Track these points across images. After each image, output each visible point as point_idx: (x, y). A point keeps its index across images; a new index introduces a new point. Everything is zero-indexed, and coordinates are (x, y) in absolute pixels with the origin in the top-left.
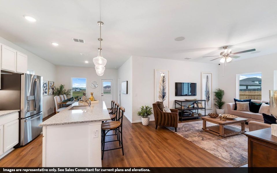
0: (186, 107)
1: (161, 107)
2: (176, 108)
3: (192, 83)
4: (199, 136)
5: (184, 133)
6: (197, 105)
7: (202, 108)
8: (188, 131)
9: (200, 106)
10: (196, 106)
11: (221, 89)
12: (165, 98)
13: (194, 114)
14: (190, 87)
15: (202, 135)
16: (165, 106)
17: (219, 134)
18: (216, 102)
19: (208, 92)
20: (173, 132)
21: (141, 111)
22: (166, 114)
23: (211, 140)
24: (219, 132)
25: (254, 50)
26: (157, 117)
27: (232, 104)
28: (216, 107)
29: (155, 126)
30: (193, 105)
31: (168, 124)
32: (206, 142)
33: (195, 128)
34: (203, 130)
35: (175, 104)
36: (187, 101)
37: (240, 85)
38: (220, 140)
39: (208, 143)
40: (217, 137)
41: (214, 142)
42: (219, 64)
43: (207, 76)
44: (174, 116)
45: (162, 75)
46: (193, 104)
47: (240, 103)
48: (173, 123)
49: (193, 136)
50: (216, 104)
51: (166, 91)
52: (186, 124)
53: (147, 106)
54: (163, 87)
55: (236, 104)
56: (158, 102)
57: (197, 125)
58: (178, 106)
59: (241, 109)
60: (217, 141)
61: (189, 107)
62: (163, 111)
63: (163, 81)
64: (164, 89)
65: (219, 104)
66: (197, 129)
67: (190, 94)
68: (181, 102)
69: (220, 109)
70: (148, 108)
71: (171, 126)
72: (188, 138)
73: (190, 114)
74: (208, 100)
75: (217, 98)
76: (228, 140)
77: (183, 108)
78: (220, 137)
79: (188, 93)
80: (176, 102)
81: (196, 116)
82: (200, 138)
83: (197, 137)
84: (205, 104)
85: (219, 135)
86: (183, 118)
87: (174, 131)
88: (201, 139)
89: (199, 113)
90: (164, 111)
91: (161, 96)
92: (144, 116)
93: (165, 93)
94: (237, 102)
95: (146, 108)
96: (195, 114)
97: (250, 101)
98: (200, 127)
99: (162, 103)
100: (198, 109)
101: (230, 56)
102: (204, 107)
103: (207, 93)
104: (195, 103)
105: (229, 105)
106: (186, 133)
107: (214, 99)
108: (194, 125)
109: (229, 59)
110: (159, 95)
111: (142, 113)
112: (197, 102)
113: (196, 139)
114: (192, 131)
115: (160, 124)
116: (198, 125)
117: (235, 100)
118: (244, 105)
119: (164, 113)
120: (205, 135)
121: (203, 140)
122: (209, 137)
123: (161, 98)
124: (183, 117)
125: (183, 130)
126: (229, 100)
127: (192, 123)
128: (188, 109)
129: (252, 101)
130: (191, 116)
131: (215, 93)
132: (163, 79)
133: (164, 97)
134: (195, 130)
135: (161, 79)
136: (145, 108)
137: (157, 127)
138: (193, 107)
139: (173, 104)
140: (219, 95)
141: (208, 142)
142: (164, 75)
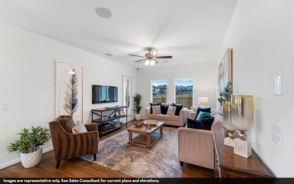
0: (107, 117)
1: (67, 126)
2: (93, 121)
3: (110, 87)
4: (126, 157)
5: (107, 158)
6: (119, 114)
7: (123, 116)
8: (112, 151)
9: (121, 113)
10: (117, 114)
11: (139, 94)
12: (75, 107)
13: (115, 124)
14: (109, 91)
15: (129, 153)
16: (75, 123)
17: (146, 145)
18: (135, 107)
19: (129, 97)
20: (91, 163)
21: (20, 139)
22: (77, 136)
23: (141, 158)
24: (145, 143)
25: (171, 57)
26: (59, 145)
27: (149, 108)
28: (135, 112)
29: (56, 163)
30: (114, 114)
31: (81, 153)
32: (136, 163)
33: (119, 144)
34: (128, 144)
35: (92, 115)
36: (108, 109)
37: (153, 91)
38: (149, 153)
39: (139, 163)
40: (144, 150)
41: (144, 159)
42: (138, 69)
43: (128, 80)
44: (92, 138)
45: (71, 73)
46: (115, 111)
47: (155, 107)
48: (90, 149)
49: (119, 159)
50: (135, 109)
51: (79, 97)
52: (107, 141)
53: (36, 127)
54: (73, 91)
55: (151, 108)
56: (63, 117)
57: (120, 139)
58: (96, 117)
59: (155, 113)
60: (146, 157)
61: (110, 117)
62: (72, 133)
63: (73, 82)
64: (73, 95)
65: (137, 110)
66: (122, 144)
67: (108, 100)
68: (101, 111)
69: (138, 114)
70: (38, 132)
71: (87, 153)
72: (113, 165)
73: (111, 126)
74: (129, 106)
75: (136, 104)
76: (154, 150)
77: (103, 119)
78: (147, 149)
79: (106, 99)
80: (93, 111)
81: (117, 126)
82: (128, 159)
83: (125, 159)
84: (127, 111)
85: (147, 147)
86: (103, 133)
87: (91, 160)
88: (130, 159)
89: (120, 122)
90: (74, 132)
91: (70, 105)
92: (26, 150)
93: (77, 100)
94: (152, 106)
95: (35, 132)
96: (117, 124)
97: (160, 104)
98: (125, 140)
99: (70, 117)
100: (119, 118)
101: (153, 59)
102: (125, 114)
103: (127, 98)
104: (116, 111)
105: (146, 110)
106: (110, 156)
107: (134, 104)
108: (117, 140)
109: (153, 63)
110: (64, 103)
111: (21, 145)
112: (118, 109)
113: (124, 162)
114: (117, 150)
115: (67, 156)
116: (122, 137)
117: (151, 105)
118: (158, 109)
119: (74, 136)
120: (133, 151)
121: (132, 161)
122: (138, 153)
123: (69, 109)
124: (103, 131)
125: (105, 152)
126: (146, 105)
127: (114, 137)
128: (109, 119)
129: (162, 104)
130: (112, 128)
131: (134, 97)
132: (73, 79)
133: (73, 106)
134: (120, 147)
135: (69, 78)
136: (31, 131)
137: (58, 163)
138: (115, 116)
139: (89, 115)
140: (137, 99)
141: (139, 161)
142: (74, 73)
